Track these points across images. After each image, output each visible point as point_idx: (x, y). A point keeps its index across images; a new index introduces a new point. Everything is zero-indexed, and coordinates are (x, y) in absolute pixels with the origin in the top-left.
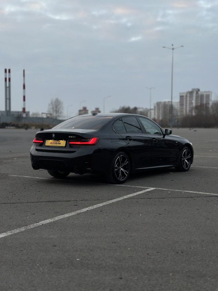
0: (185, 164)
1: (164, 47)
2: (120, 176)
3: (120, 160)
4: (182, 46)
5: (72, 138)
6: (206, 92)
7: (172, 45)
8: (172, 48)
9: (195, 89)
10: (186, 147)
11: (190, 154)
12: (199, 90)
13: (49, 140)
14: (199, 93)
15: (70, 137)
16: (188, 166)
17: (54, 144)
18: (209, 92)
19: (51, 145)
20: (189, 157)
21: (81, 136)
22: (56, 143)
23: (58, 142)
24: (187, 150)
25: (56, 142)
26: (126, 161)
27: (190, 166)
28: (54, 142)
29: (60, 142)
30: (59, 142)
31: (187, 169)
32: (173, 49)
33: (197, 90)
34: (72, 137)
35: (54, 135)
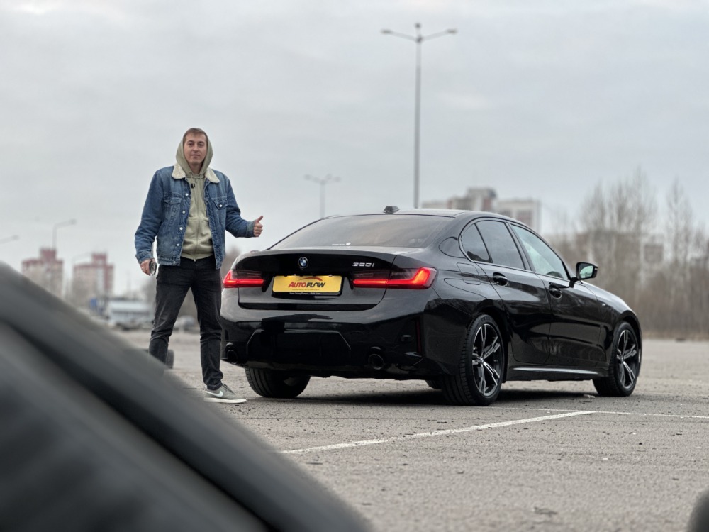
0: (623, 373)
1: (386, 32)
2: (483, 382)
3: (484, 336)
4: (452, 32)
5: (365, 267)
6: (517, 202)
7: (418, 26)
8: (415, 36)
9: (480, 191)
10: (624, 324)
11: (634, 346)
12: (492, 195)
13: (283, 277)
14: (495, 204)
15: (356, 264)
16: (631, 381)
17: (301, 288)
18: (530, 202)
19: (291, 290)
20: (632, 353)
21: (391, 262)
22: (310, 285)
23: (314, 281)
24: (627, 331)
25: (307, 281)
26: (495, 344)
27: (635, 381)
28: (303, 281)
29: (320, 280)
30: (320, 282)
31: (628, 387)
32: (419, 40)
33: (486, 195)
34: (362, 265)
35: (304, 261)
